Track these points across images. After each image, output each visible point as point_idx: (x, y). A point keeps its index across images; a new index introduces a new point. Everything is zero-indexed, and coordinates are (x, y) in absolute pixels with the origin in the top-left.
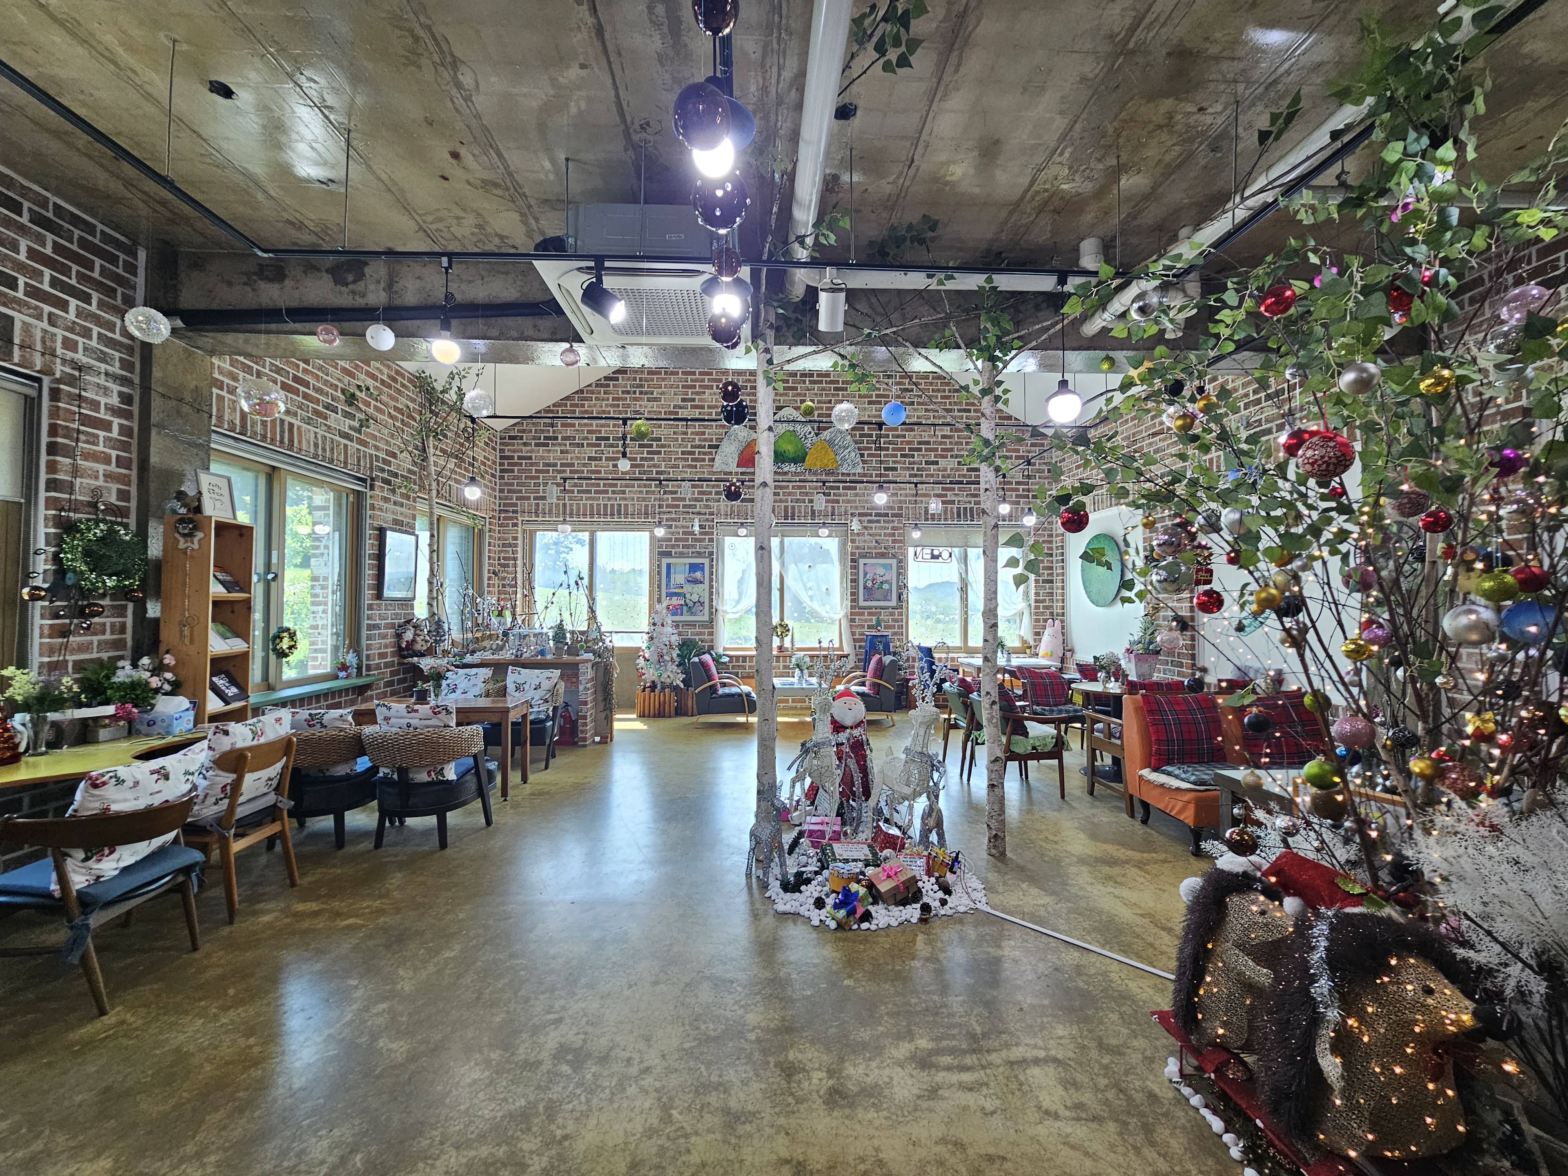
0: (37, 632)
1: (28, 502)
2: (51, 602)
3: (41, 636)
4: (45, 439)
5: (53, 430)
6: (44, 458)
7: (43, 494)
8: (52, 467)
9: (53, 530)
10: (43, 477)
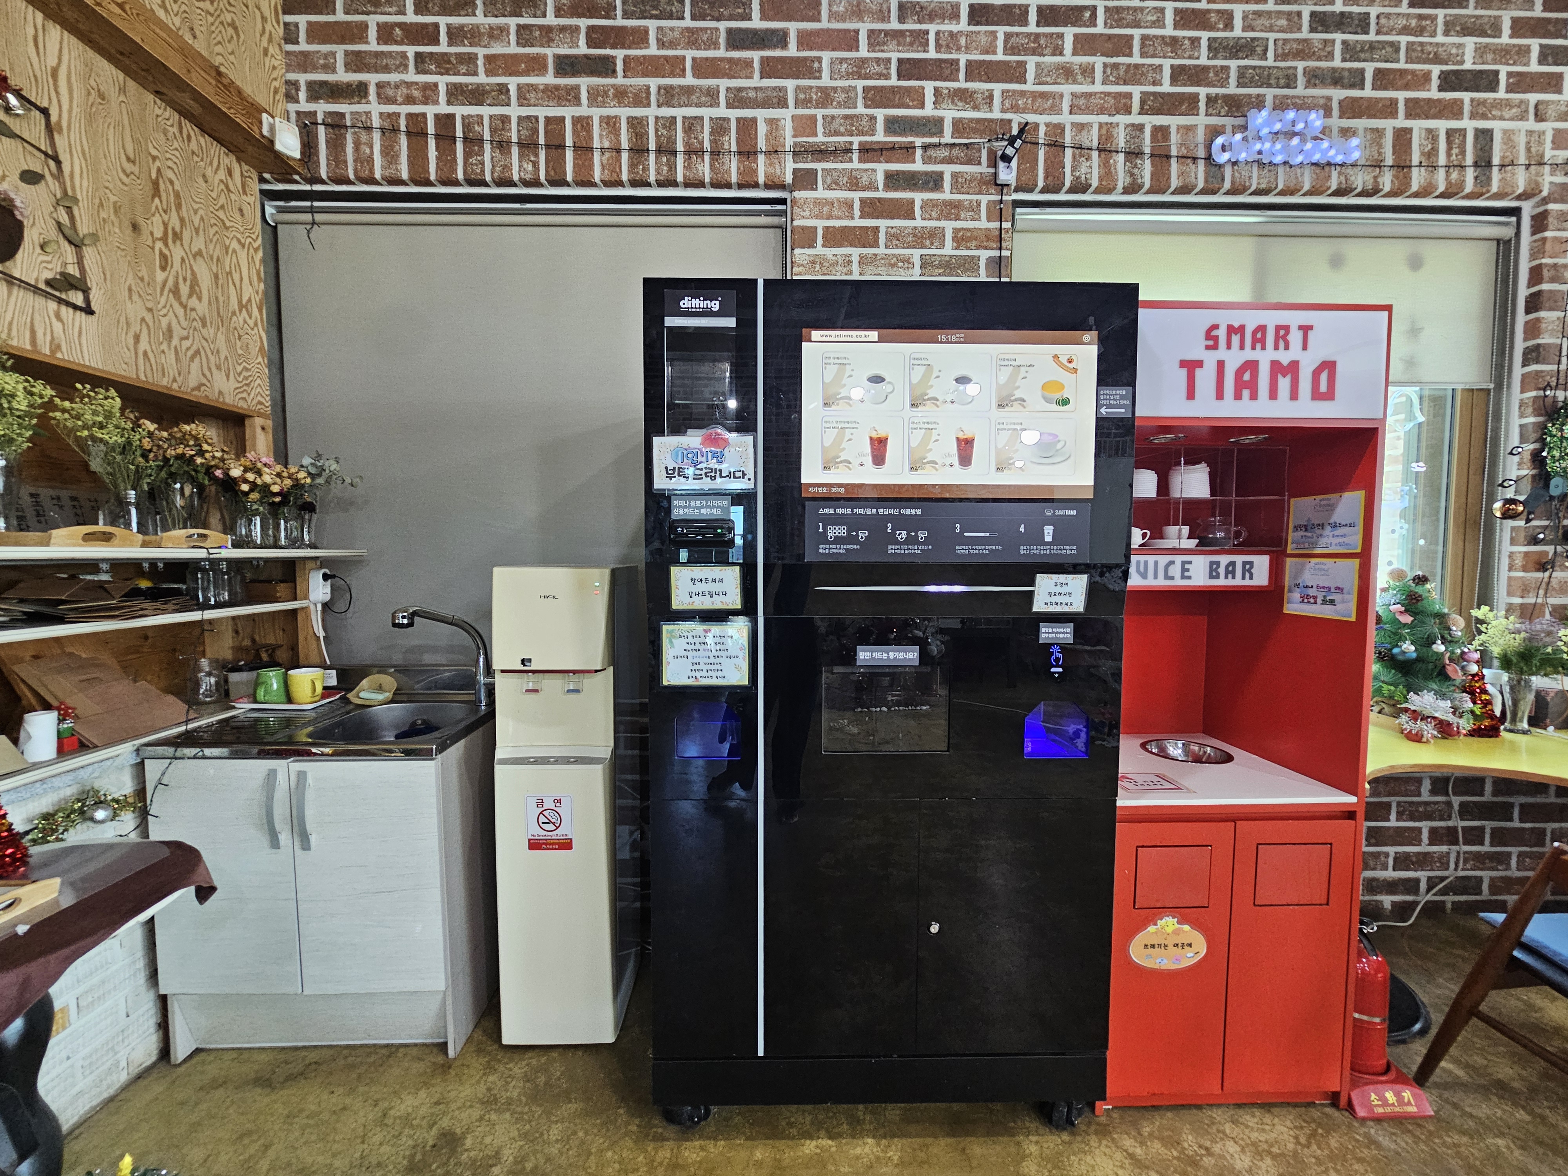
0: (1505, 562)
1: (1499, 386)
2: (1528, 521)
3: (1511, 568)
4: (1523, 292)
5: (1536, 275)
6: (1521, 318)
7: (1518, 371)
8: (1532, 329)
9: (1532, 420)
10: (1520, 346)
